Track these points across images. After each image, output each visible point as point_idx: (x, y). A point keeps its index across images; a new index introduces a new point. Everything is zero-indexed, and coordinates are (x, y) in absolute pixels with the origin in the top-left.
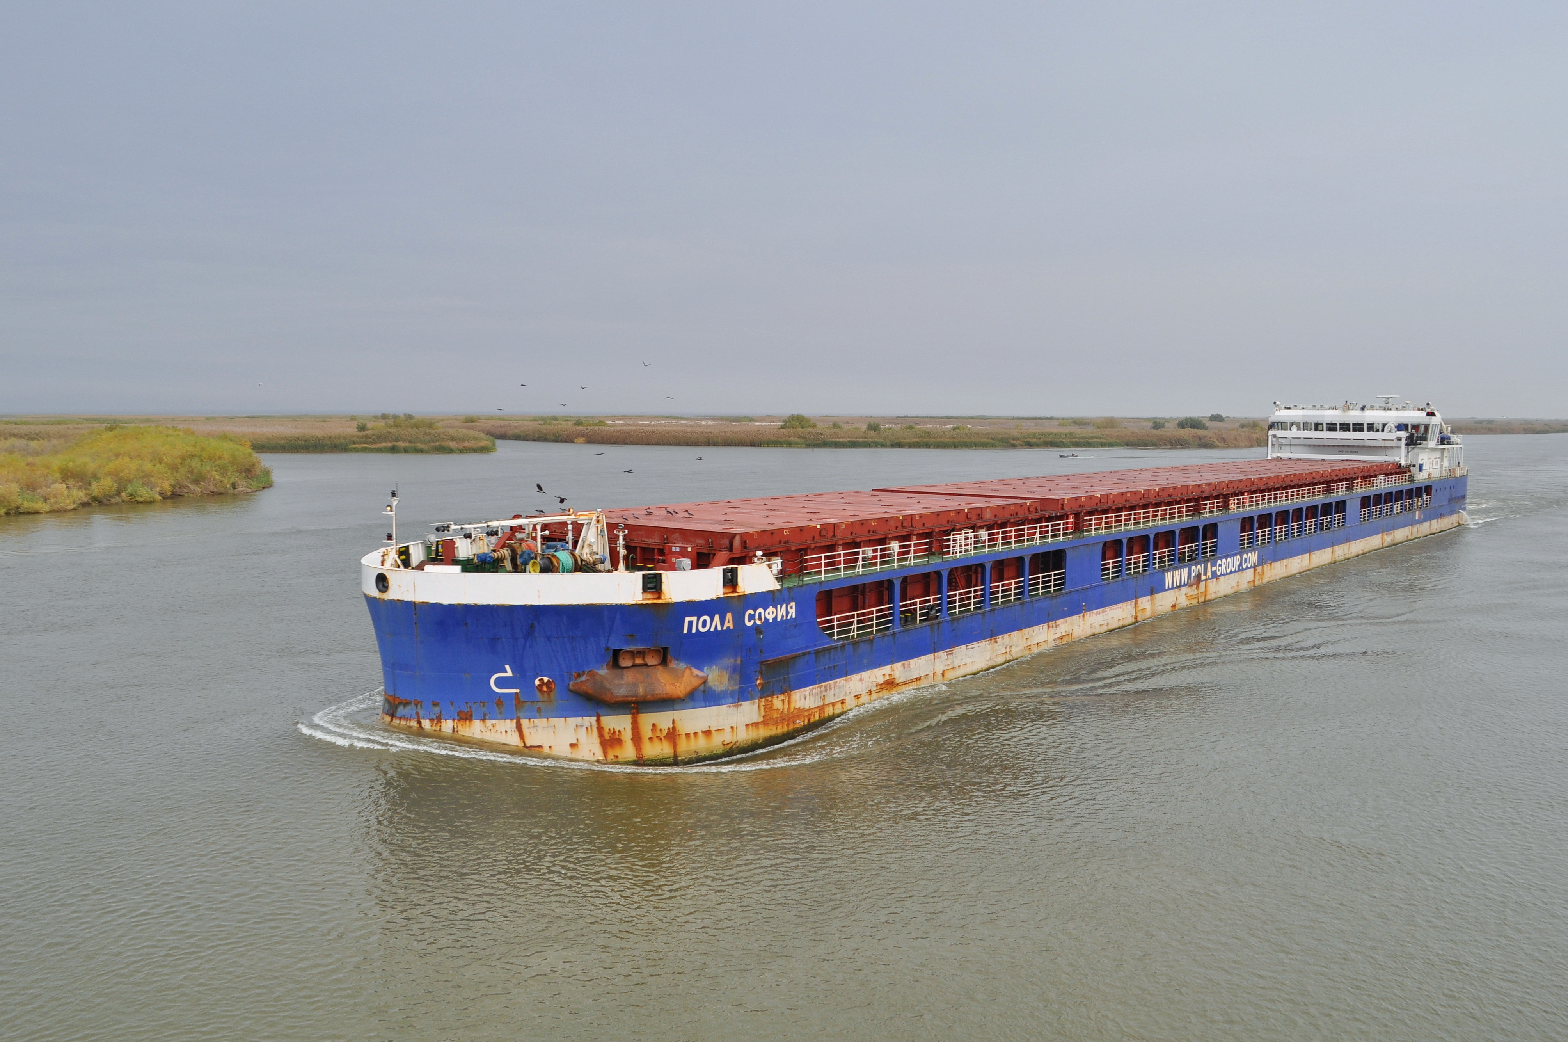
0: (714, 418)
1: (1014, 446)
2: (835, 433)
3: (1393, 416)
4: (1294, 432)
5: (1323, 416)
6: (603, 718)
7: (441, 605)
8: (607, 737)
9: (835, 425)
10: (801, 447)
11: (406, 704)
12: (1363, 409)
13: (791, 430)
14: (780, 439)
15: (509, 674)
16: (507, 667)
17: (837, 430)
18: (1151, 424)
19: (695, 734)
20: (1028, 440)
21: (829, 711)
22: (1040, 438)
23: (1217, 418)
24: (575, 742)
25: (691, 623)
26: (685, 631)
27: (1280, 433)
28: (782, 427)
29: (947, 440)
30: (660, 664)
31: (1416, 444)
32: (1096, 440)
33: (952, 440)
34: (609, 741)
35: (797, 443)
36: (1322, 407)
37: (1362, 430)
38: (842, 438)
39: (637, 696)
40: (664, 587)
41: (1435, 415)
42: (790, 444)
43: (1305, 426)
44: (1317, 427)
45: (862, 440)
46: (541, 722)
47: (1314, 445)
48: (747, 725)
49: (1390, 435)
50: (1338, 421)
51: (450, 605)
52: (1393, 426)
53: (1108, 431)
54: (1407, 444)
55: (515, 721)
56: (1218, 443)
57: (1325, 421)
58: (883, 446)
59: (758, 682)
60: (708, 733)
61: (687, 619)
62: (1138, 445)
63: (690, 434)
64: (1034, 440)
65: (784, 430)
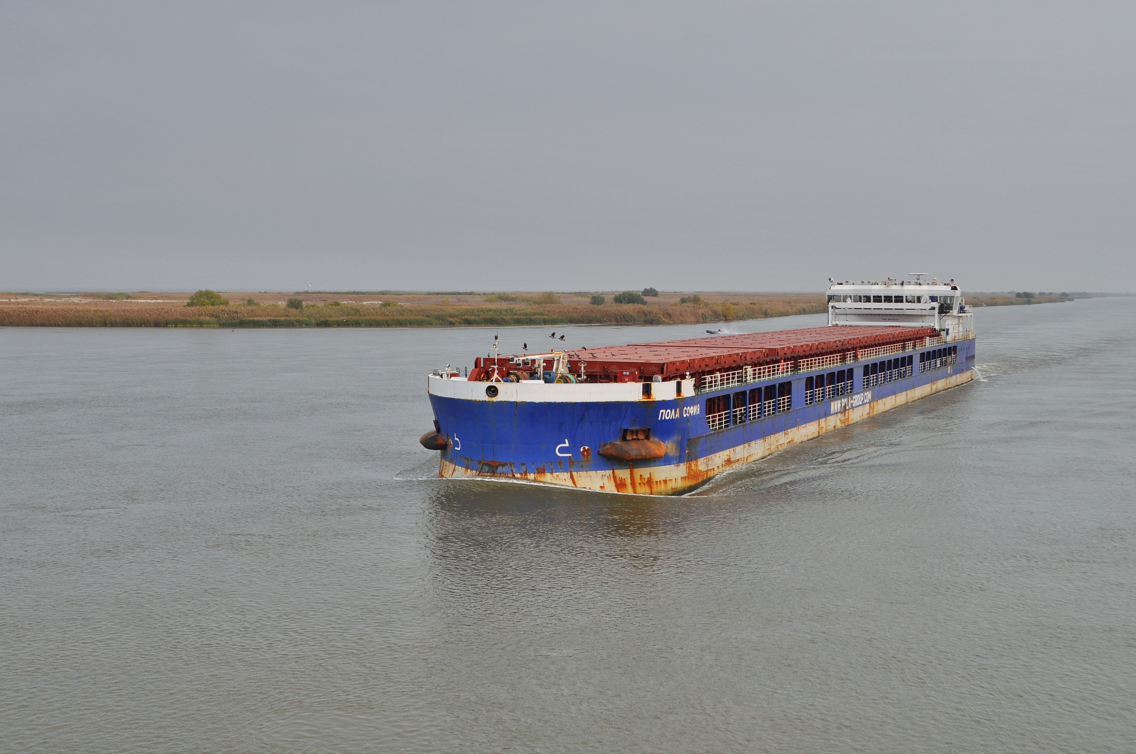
0: (86, 295)
1: (452, 324)
2: (252, 311)
3: (925, 290)
4: (850, 304)
5: (871, 290)
6: (616, 471)
7: (535, 403)
8: (618, 482)
9: (250, 302)
10: (213, 327)
11: (503, 465)
12: (902, 284)
13: (201, 308)
14: (189, 319)
15: (567, 445)
16: (566, 440)
17: (253, 307)
18: (588, 300)
19: (660, 481)
20: (466, 317)
21: (711, 474)
22: (479, 315)
23: (651, 292)
24: (602, 485)
25: (662, 413)
26: (659, 419)
27: (837, 305)
28: (189, 305)
29: (378, 318)
30: (645, 439)
31: (946, 313)
32: (538, 317)
33: (385, 318)
34: (620, 485)
35: (209, 323)
36: (869, 282)
37: (902, 301)
38: (260, 316)
39: (642, 455)
40: (652, 392)
41: (957, 289)
42: (201, 324)
43: (859, 299)
44: (868, 299)
45: (283, 318)
46: (583, 474)
47: (863, 314)
48: (682, 478)
49: (926, 305)
50: (883, 294)
51: (540, 403)
52: (928, 298)
53: (549, 307)
54: (940, 313)
55: (569, 473)
56: (664, 319)
57: (872, 294)
58: (308, 325)
59: (687, 451)
60: (665, 481)
61: (661, 411)
62: (582, 322)
63: (82, 314)
64: (473, 318)
65: (192, 308)
